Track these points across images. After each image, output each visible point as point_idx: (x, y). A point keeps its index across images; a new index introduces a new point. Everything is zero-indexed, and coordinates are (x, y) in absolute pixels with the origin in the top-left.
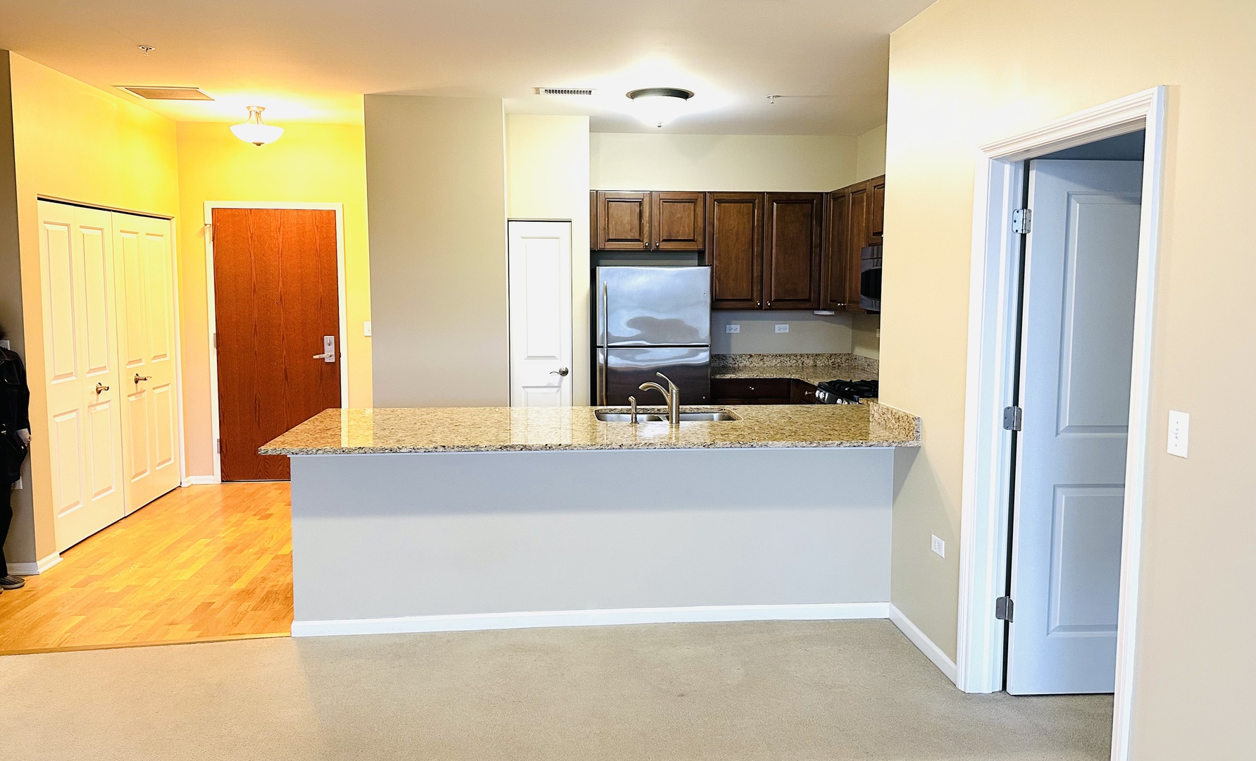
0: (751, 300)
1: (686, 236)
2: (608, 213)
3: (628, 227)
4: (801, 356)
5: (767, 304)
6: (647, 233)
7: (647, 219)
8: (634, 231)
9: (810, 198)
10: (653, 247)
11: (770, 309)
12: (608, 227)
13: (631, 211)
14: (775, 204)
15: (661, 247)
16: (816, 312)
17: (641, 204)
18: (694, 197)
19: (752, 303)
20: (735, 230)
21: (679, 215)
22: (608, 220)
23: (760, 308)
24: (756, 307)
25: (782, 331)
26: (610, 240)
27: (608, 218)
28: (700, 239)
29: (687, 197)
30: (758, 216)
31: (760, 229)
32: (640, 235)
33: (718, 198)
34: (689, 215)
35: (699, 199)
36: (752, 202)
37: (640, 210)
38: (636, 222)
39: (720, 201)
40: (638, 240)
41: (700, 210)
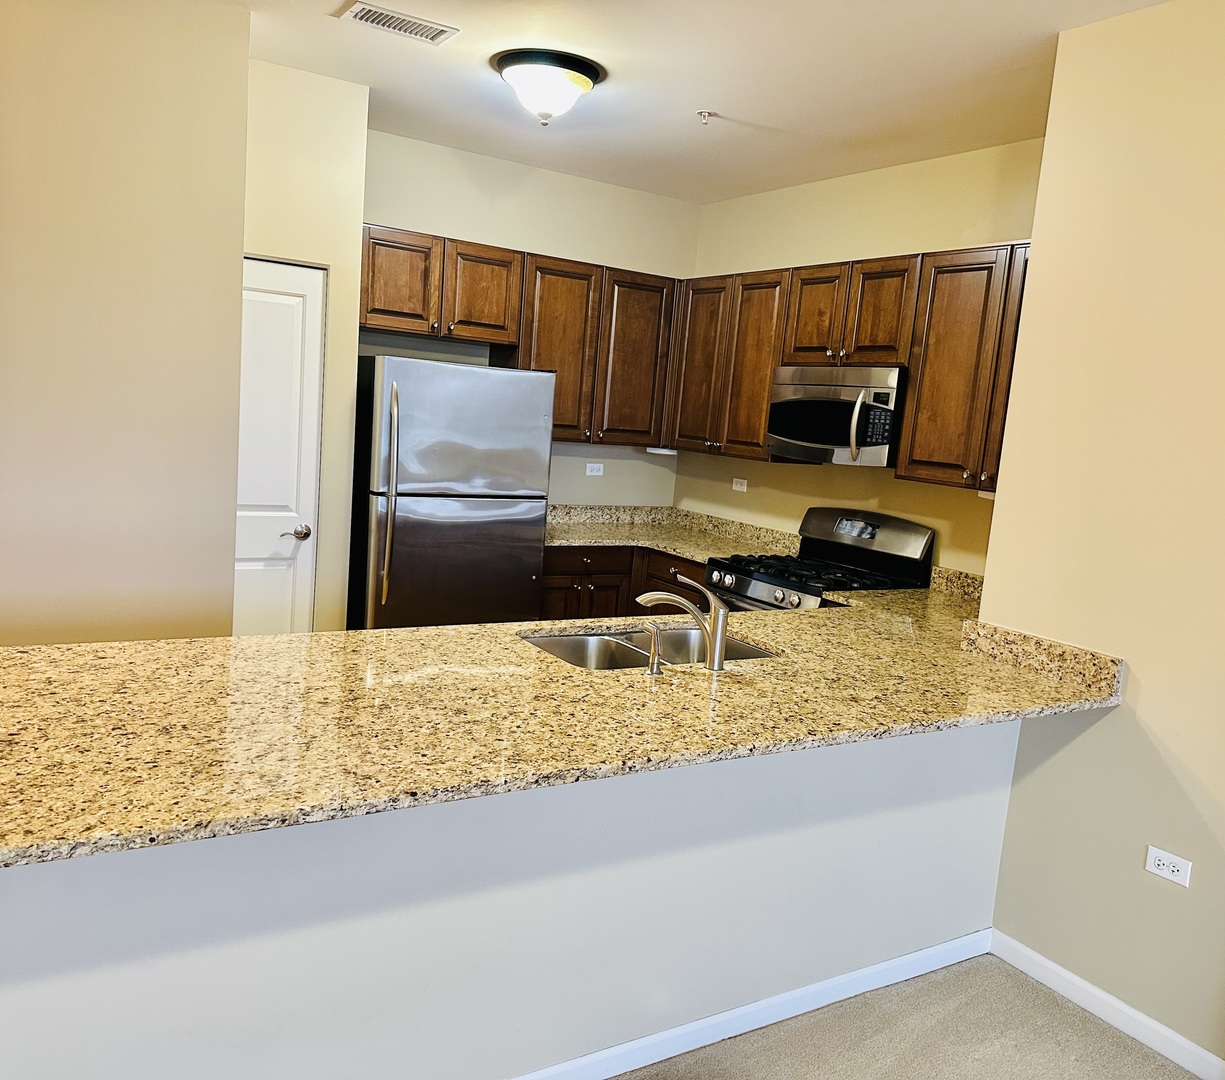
0: (575, 427)
1: (493, 319)
2: (374, 264)
3: (405, 292)
4: (617, 508)
5: (599, 435)
6: (436, 306)
7: (437, 283)
8: (415, 300)
9: (659, 285)
10: (444, 332)
11: (601, 442)
12: (372, 287)
13: (412, 265)
14: (616, 287)
15: (455, 332)
16: (649, 450)
17: (427, 255)
18: (507, 257)
19: (577, 432)
20: (563, 318)
21: (484, 284)
22: (373, 276)
23: (588, 440)
24: (583, 437)
25: (595, 473)
26: (375, 311)
27: (373, 272)
28: (512, 326)
29: (497, 256)
30: (593, 302)
31: (596, 321)
32: (424, 309)
33: (545, 266)
34: (499, 285)
35: (515, 262)
36: (586, 277)
37: (426, 267)
38: (419, 286)
39: (544, 271)
40: (419, 317)
41: (515, 280)
